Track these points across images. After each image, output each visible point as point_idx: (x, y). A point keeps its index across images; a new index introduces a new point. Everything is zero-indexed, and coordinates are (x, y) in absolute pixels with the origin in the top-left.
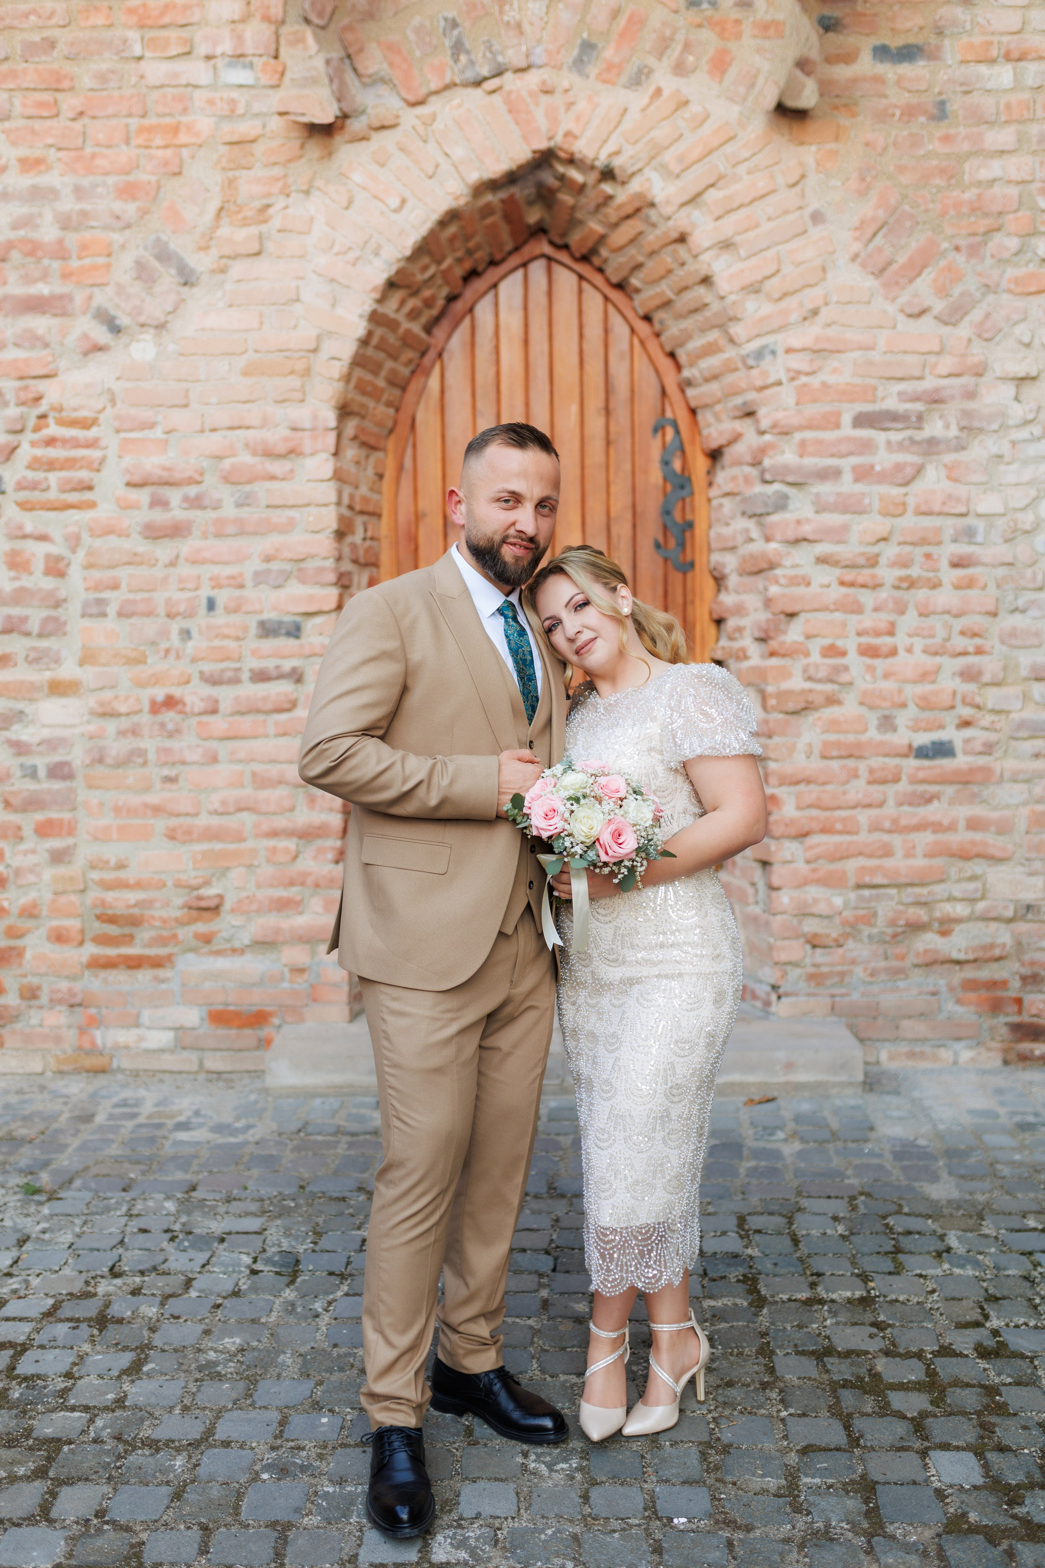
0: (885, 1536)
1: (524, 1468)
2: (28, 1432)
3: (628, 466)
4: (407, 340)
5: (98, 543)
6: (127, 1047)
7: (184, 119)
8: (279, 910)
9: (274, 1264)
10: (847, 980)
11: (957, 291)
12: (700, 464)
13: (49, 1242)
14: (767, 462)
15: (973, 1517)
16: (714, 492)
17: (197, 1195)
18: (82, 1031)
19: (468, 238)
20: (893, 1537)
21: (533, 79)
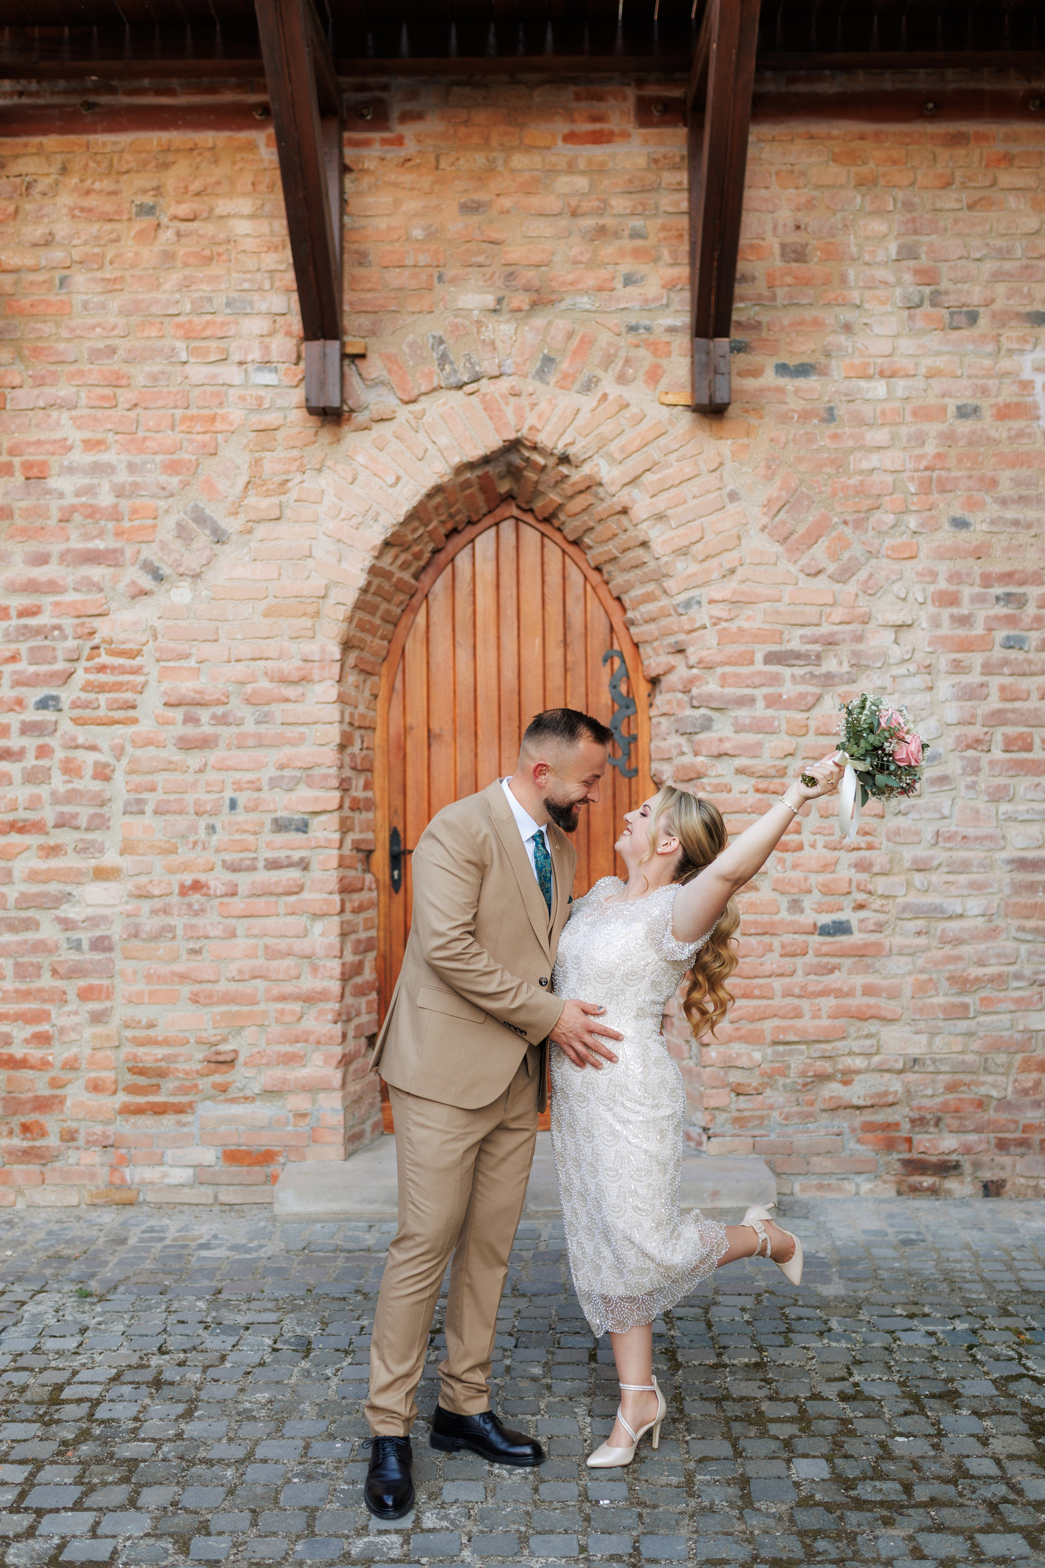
0: (753, 1509)
1: (491, 1473)
2: (111, 1455)
3: (582, 689)
4: (399, 586)
5: (139, 753)
6: (152, 1183)
7: (219, 411)
8: (285, 1064)
9: (291, 1344)
10: (766, 1123)
11: (846, 556)
12: (642, 688)
13: (105, 1331)
14: (695, 691)
15: (818, 1497)
16: (653, 712)
17: (223, 1296)
18: (113, 1168)
19: (450, 506)
20: (759, 1510)
21: (504, 384)
